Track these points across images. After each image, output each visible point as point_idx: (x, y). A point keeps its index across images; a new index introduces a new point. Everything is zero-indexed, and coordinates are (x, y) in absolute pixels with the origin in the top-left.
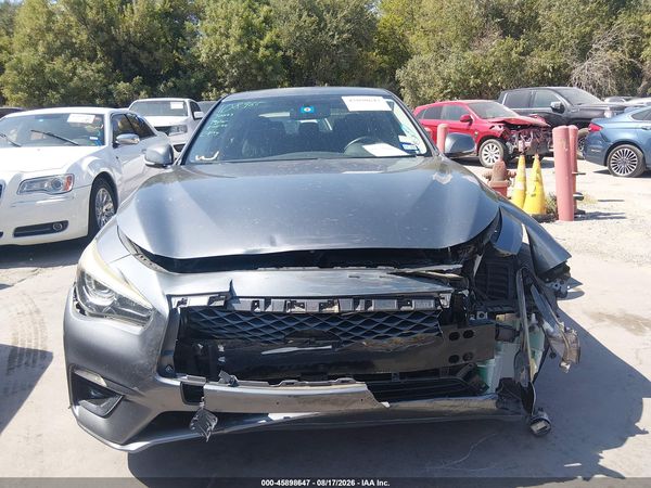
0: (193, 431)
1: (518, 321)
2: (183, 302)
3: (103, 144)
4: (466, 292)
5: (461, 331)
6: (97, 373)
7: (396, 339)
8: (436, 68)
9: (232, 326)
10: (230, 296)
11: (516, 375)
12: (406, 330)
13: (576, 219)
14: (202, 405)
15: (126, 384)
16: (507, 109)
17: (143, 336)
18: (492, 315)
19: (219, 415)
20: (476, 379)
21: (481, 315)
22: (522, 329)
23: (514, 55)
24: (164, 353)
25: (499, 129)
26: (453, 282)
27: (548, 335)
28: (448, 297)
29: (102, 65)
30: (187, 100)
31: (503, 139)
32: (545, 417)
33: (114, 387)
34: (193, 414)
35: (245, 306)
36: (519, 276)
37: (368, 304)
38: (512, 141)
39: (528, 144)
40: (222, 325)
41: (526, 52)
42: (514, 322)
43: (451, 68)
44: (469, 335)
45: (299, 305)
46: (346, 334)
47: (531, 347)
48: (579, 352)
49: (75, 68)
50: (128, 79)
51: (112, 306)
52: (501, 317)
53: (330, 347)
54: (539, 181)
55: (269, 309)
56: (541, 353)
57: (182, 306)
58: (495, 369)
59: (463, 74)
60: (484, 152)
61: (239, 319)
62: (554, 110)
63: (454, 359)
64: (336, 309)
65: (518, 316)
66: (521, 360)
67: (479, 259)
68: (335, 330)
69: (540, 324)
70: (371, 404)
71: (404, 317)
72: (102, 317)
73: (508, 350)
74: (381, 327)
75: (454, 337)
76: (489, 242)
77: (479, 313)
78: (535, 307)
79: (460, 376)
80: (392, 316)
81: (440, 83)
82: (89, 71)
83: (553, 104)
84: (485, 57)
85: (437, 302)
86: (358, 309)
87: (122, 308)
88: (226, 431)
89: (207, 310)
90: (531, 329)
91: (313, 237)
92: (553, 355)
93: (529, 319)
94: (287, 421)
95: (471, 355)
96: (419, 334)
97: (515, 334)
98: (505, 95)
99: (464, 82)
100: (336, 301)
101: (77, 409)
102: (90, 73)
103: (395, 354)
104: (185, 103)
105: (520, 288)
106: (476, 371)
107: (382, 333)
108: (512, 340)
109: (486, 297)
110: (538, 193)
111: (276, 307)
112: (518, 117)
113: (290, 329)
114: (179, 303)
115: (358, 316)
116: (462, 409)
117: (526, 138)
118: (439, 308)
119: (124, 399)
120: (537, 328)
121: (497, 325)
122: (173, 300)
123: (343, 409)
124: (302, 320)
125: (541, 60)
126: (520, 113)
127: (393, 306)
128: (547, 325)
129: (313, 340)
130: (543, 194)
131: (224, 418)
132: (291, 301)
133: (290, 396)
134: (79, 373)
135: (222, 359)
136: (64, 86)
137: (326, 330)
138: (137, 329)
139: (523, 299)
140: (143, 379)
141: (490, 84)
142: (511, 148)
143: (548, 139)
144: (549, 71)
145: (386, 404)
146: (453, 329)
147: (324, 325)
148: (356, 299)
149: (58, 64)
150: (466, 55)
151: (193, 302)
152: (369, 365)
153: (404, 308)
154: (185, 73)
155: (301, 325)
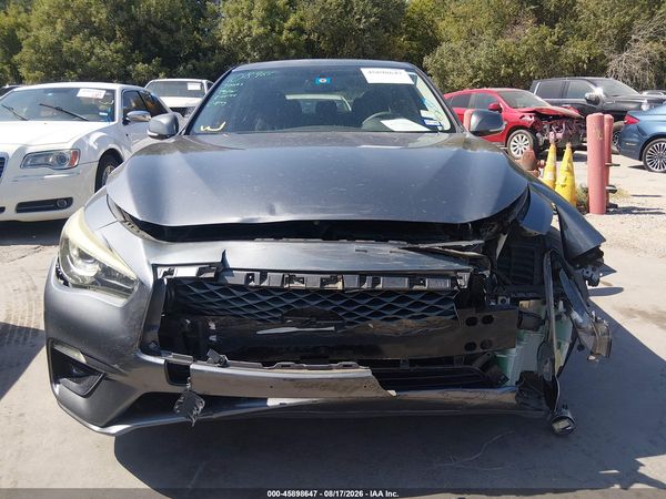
0: (178, 415)
1: (545, 307)
2: (170, 273)
3: (113, 120)
4: (487, 273)
5: (480, 316)
6: (77, 349)
7: (406, 321)
8: (466, 56)
9: (225, 302)
10: (222, 267)
11: (539, 366)
12: (417, 312)
13: (608, 212)
14: (189, 385)
15: (107, 360)
16: (538, 98)
17: (125, 309)
18: (515, 301)
19: (207, 398)
20: (494, 369)
21: (503, 301)
22: (547, 317)
23: (548, 44)
24: (148, 327)
25: (529, 119)
26: (472, 260)
27: (576, 326)
28: (466, 276)
29: (120, 45)
30: (204, 81)
31: (533, 129)
32: (569, 416)
33: (94, 364)
34: (178, 396)
35: (239, 279)
36: (547, 260)
37: (376, 282)
38: (543, 133)
39: (560, 135)
40: (212, 300)
41: (560, 42)
42: (539, 310)
43: (481, 55)
44: (488, 320)
45: (298, 279)
46: (350, 314)
47: (557, 338)
48: (610, 344)
49: (93, 47)
50: (147, 61)
51: (96, 276)
52: (524, 303)
53: (333, 328)
54: (570, 171)
55: (265, 284)
56: (567, 345)
57: (169, 277)
58: (516, 360)
59: (494, 63)
60: (513, 143)
61: (233, 294)
62: (588, 101)
63: (471, 346)
64: (339, 286)
65: (544, 303)
66: (545, 350)
67: (503, 239)
68: (338, 309)
69: (568, 313)
70: (375, 392)
71: (417, 298)
72: (85, 288)
73: (532, 340)
74: (390, 307)
75: (471, 322)
76: (515, 220)
77: (500, 298)
78: (563, 294)
79: (476, 366)
80: (402, 296)
81: (470, 71)
82: (107, 51)
83: (587, 95)
84: (518, 46)
85: (454, 282)
86: (365, 286)
87: (106, 279)
88: (215, 416)
89: (196, 281)
90: (558, 317)
91: (318, 207)
92: (581, 347)
93: (556, 307)
94: (283, 408)
95: (491, 343)
96: (432, 317)
97: (540, 323)
98: (537, 85)
99: (494, 71)
100: (339, 277)
101: (57, 388)
102: (108, 53)
103: (404, 339)
104: (202, 85)
105: (547, 272)
106: (494, 362)
107: (390, 314)
108: (536, 329)
109: (508, 281)
110: (568, 183)
111: (273, 281)
112: (550, 107)
113: (288, 307)
114: (165, 274)
115: (364, 294)
116: (477, 402)
117: (557, 130)
118: (456, 288)
119: (105, 377)
120: (564, 317)
121: (521, 312)
122: (159, 269)
123: (345, 396)
124: (301, 297)
125: (577, 49)
126: (552, 104)
127: (404, 284)
128: (575, 315)
129: (314, 319)
130: (573, 186)
131: (213, 402)
132: (290, 275)
133: (285, 379)
134: (58, 348)
135: (213, 338)
136: (82, 66)
137: (329, 309)
138: (119, 302)
139: (550, 284)
140: (123, 356)
141: (522, 74)
142: (542, 140)
143: (582, 132)
144: (584, 62)
145: (393, 393)
146: (471, 313)
147: (325, 303)
148: (362, 276)
149: (76, 43)
150: (498, 43)
151: (180, 273)
152: (375, 350)
153: (416, 287)
154: (205, 55)
155: (300, 302)
